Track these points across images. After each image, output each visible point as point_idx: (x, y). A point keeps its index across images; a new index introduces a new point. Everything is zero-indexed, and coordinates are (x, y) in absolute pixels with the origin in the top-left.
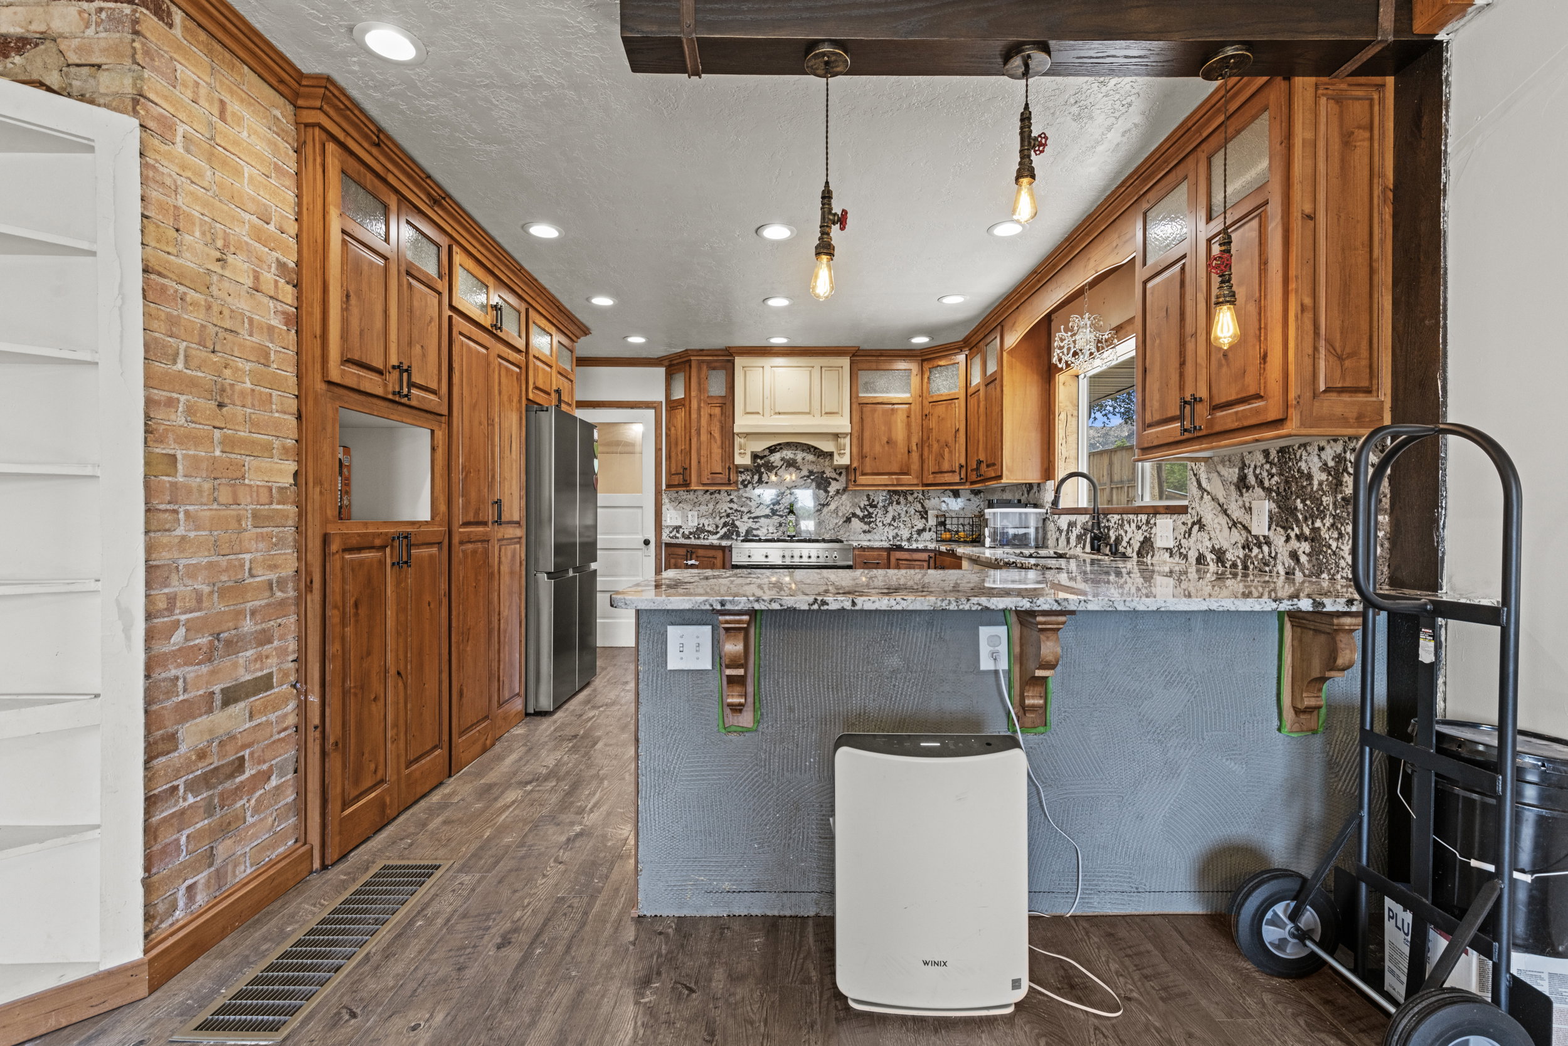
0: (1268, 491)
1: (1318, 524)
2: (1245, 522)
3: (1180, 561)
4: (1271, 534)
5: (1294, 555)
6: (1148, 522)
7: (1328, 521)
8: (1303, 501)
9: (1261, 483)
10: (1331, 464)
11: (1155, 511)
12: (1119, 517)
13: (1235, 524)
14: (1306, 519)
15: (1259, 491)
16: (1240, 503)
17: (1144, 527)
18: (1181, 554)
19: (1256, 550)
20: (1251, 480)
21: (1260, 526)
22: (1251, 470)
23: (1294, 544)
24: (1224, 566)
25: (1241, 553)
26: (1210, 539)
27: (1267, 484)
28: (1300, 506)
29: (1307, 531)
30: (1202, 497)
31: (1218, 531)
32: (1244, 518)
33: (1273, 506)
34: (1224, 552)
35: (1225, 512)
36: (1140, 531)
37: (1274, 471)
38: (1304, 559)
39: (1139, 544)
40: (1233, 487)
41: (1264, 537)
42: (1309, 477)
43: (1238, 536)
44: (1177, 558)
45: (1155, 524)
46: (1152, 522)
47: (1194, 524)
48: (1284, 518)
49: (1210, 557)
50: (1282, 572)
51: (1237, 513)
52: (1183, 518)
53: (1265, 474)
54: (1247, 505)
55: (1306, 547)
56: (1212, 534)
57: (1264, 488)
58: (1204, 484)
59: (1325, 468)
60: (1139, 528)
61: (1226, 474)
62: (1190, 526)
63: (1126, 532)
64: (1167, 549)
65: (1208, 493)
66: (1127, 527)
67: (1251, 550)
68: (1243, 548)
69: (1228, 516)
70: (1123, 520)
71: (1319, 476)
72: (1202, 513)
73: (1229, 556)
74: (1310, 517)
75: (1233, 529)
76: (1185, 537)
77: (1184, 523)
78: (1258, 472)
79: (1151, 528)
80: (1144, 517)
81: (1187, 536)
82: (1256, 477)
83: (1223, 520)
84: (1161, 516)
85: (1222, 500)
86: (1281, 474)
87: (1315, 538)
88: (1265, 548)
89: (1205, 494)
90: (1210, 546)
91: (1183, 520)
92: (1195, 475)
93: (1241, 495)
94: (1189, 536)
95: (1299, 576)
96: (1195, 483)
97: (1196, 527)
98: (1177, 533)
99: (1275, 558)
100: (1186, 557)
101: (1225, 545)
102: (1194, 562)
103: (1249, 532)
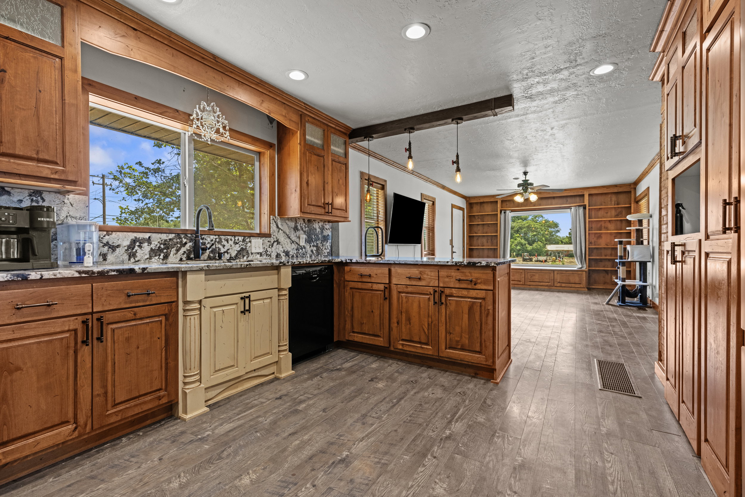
0: (305, 232)
1: (318, 242)
2: (297, 241)
3: (267, 258)
4: (305, 245)
5: (312, 251)
6: (244, 241)
7: (320, 242)
8: (314, 236)
9: (302, 229)
10: (321, 227)
11: (251, 236)
12: (217, 237)
13: (293, 242)
14: (315, 241)
15: (301, 232)
16: (295, 235)
17: (241, 243)
18: (267, 255)
19: (301, 250)
20: (299, 227)
21: (302, 243)
22: (299, 224)
23: (312, 248)
24: (288, 257)
25: (295, 252)
26: (283, 247)
27: (304, 230)
28: (314, 237)
29: (315, 244)
30: (279, 231)
31: (286, 245)
32: (297, 240)
33: (306, 237)
34: (289, 252)
35: (289, 238)
36: (238, 245)
37: (306, 226)
38: (314, 252)
39: (236, 252)
40: (292, 229)
41: (303, 246)
42: (316, 229)
43: (294, 246)
44: (265, 257)
45: (250, 242)
46: (248, 240)
47: (274, 242)
48: (309, 241)
49: (282, 254)
50: (309, 256)
51: (294, 238)
52: (269, 239)
53: (304, 227)
54: (298, 236)
55: (315, 248)
56: (284, 246)
57: (303, 231)
58: (280, 226)
59: (319, 228)
60: (236, 243)
61: (290, 224)
62: (272, 242)
63: (224, 246)
64: (258, 253)
65: (282, 230)
66: (224, 243)
67: (299, 251)
68: (296, 250)
69: (290, 239)
70: (220, 239)
71: (318, 230)
72: (279, 238)
73: (291, 253)
74: (316, 240)
75: (292, 244)
76: (269, 247)
77: (269, 241)
78: (301, 225)
79: (246, 244)
80: (241, 239)
81: (271, 247)
82: (301, 227)
83: (289, 241)
84: (254, 238)
85: (288, 233)
86: (308, 227)
87: (317, 246)
88: (304, 250)
89: (280, 230)
90: (283, 250)
91: (268, 240)
92: (275, 222)
93: (296, 232)
94: (272, 246)
95: (313, 256)
96: (275, 225)
97: (276, 243)
98: (264, 246)
99: (307, 252)
100: (270, 255)
101: (289, 249)
102: (275, 257)
103: (299, 245)
